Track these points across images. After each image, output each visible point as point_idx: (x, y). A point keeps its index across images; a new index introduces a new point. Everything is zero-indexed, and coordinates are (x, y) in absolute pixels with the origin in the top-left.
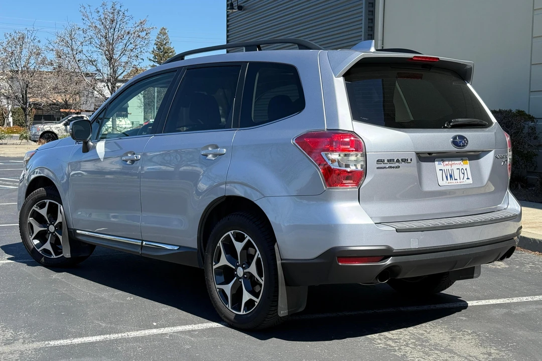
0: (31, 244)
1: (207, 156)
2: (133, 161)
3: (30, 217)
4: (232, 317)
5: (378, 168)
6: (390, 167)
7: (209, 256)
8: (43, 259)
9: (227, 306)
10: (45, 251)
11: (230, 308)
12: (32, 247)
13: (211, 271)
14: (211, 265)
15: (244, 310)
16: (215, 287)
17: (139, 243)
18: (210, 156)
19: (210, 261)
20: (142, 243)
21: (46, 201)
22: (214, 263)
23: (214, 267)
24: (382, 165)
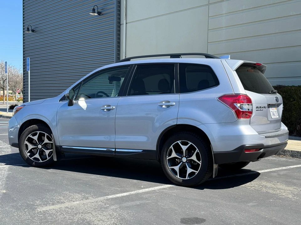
0: (26, 155)
1: (162, 106)
2: (109, 110)
3: (26, 141)
4: (181, 181)
5: (256, 110)
6: (260, 110)
7: (165, 153)
8: (34, 163)
9: (177, 176)
10: (35, 159)
11: (178, 177)
12: (27, 157)
13: (166, 160)
14: (165, 158)
15: (188, 177)
16: (169, 168)
17: (114, 150)
18: (164, 107)
19: (165, 156)
20: (115, 150)
21: (37, 132)
22: (167, 157)
23: (167, 159)
24: (258, 109)
